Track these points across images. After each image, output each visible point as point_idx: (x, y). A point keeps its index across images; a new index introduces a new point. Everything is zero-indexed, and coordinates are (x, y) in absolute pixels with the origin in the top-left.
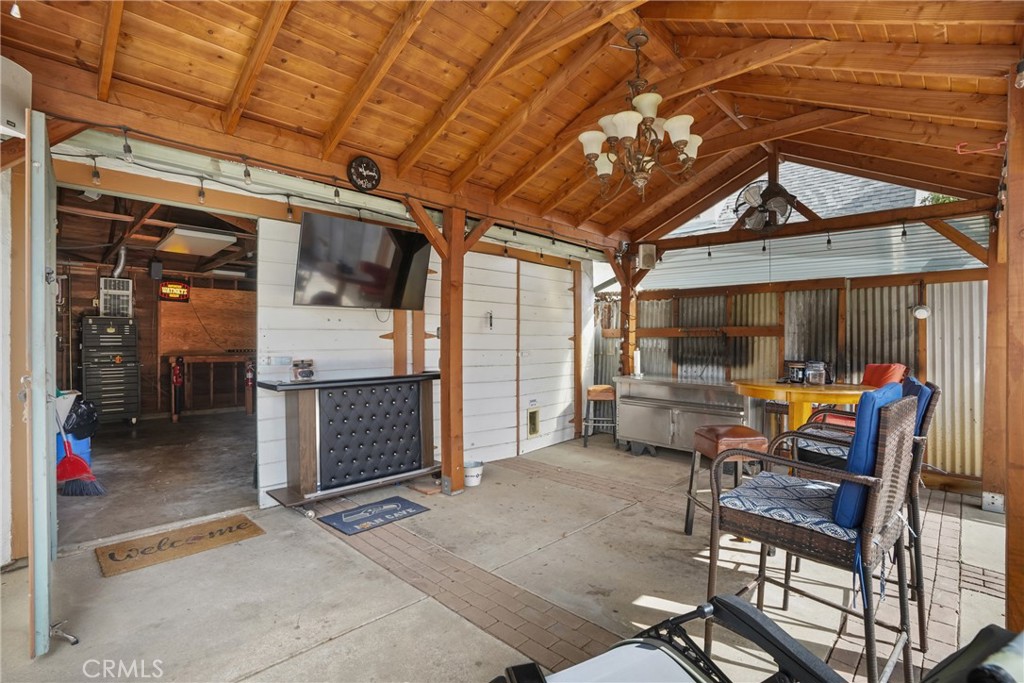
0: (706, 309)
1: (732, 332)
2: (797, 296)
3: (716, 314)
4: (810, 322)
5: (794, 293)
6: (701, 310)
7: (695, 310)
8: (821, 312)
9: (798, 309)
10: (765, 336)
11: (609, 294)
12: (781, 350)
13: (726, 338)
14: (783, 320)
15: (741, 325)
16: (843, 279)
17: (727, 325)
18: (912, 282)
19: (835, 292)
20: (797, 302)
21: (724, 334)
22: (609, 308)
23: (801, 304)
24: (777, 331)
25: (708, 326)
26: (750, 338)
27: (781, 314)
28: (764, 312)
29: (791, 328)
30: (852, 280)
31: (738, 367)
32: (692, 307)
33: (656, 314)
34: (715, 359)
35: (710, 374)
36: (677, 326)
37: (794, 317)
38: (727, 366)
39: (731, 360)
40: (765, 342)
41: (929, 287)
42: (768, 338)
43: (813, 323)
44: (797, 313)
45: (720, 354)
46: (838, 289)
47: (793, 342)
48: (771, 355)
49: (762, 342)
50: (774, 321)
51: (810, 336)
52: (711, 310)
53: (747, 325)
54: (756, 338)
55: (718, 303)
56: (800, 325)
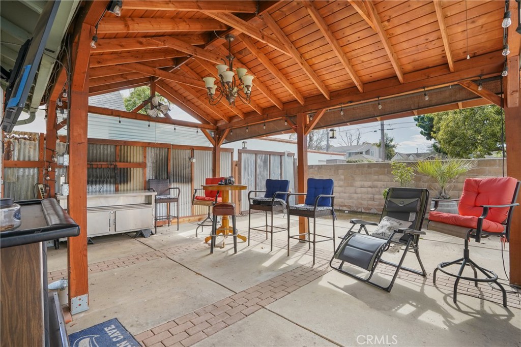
0: (102, 151)
1: (120, 165)
2: (151, 149)
3: (109, 155)
4: (157, 161)
5: (150, 148)
6: (99, 152)
7: (95, 152)
8: (161, 157)
9: (152, 155)
10: (137, 167)
12: (144, 174)
13: (115, 168)
14: (145, 160)
15: (124, 162)
16: (170, 144)
17: (116, 161)
18: (190, 149)
19: (166, 149)
20: (151, 152)
21: (115, 166)
22: (10, 143)
23: (153, 153)
24: (143, 165)
25: (107, 161)
26: (129, 169)
27: (145, 157)
28: (136, 156)
29: (149, 164)
30: (172, 145)
31: (122, 184)
32: (93, 150)
34: (109, 180)
35: (105, 189)
37: (150, 159)
38: (115, 183)
39: (118, 180)
40: (137, 171)
41: (194, 151)
42: (138, 169)
43: (158, 162)
44: (151, 157)
45: (111, 177)
46: (168, 149)
47: (150, 171)
48: (139, 177)
49: (135, 171)
50: (141, 161)
51: (157, 168)
52: (106, 152)
53: (127, 162)
54: (132, 169)
55: (110, 149)
56: (153, 163)
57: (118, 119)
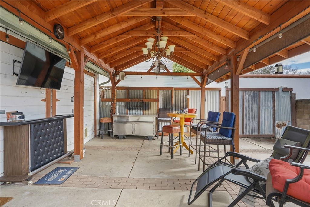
0: (137, 93)
1: (145, 100)
2: (162, 91)
3: (140, 95)
4: (165, 98)
5: (161, 90)
6: (135, 94)
7: (134, 94)
8: (167, 96)
9: (162, 94)
10: (154, 101)
11: (104, 87)
12: (158, 105)
13: (143, 102)
14: (158, 97)
15: (147, 99)
16: (173, 88)
17: (143, 98)
18: (186, 90)
19: (171, 91)
20: (162, 93)
21: (143, 101)
22: (104, 92)
23: (163, 93)
24: (157, 100)
25: (138, 98)
26: (150, 102)
27: (158, 96)
28: (153, 95)
29: (160, 100)
30: (174, 88)
31: (146, 110)
32: (133, 93)
33: (121, 94)
34: (140, 108)
35: (138, 113)
36: (128, 98)
37: (161, 97)
38: (143, 110)
39: (144, 108)
40: (154, 104)
41: (189, 91)
42: (154, 102)
43: (166, 99)
44: (162, 96)
45: (141, 107)
46: (172, 90)
47: (161, 103)
48: (155, 107)
50: (156, 98)
51: (165, 102)
52: (139, 94)
53: (149, 98)
54: (151, 102)
55: (141, 92)
56: (163, 99)
57: (140, 76)
